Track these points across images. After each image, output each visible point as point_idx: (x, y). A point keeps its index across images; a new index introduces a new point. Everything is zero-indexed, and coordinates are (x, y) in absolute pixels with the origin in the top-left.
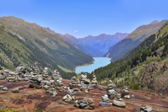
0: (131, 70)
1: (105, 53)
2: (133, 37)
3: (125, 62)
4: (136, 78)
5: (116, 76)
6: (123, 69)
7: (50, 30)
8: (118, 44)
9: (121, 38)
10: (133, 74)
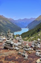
0: (37, 34)
1: (26, 26)
2: (38, 20)
3: (34, 30)
4: (39, 37)
5: (31, 36)
6: (34, 33)
7: (3, 16)
8: (32, 23)
9: (33, 20)
10: (38, 35)
